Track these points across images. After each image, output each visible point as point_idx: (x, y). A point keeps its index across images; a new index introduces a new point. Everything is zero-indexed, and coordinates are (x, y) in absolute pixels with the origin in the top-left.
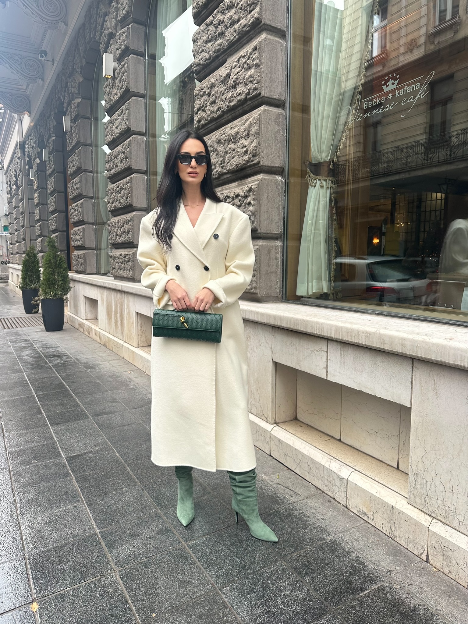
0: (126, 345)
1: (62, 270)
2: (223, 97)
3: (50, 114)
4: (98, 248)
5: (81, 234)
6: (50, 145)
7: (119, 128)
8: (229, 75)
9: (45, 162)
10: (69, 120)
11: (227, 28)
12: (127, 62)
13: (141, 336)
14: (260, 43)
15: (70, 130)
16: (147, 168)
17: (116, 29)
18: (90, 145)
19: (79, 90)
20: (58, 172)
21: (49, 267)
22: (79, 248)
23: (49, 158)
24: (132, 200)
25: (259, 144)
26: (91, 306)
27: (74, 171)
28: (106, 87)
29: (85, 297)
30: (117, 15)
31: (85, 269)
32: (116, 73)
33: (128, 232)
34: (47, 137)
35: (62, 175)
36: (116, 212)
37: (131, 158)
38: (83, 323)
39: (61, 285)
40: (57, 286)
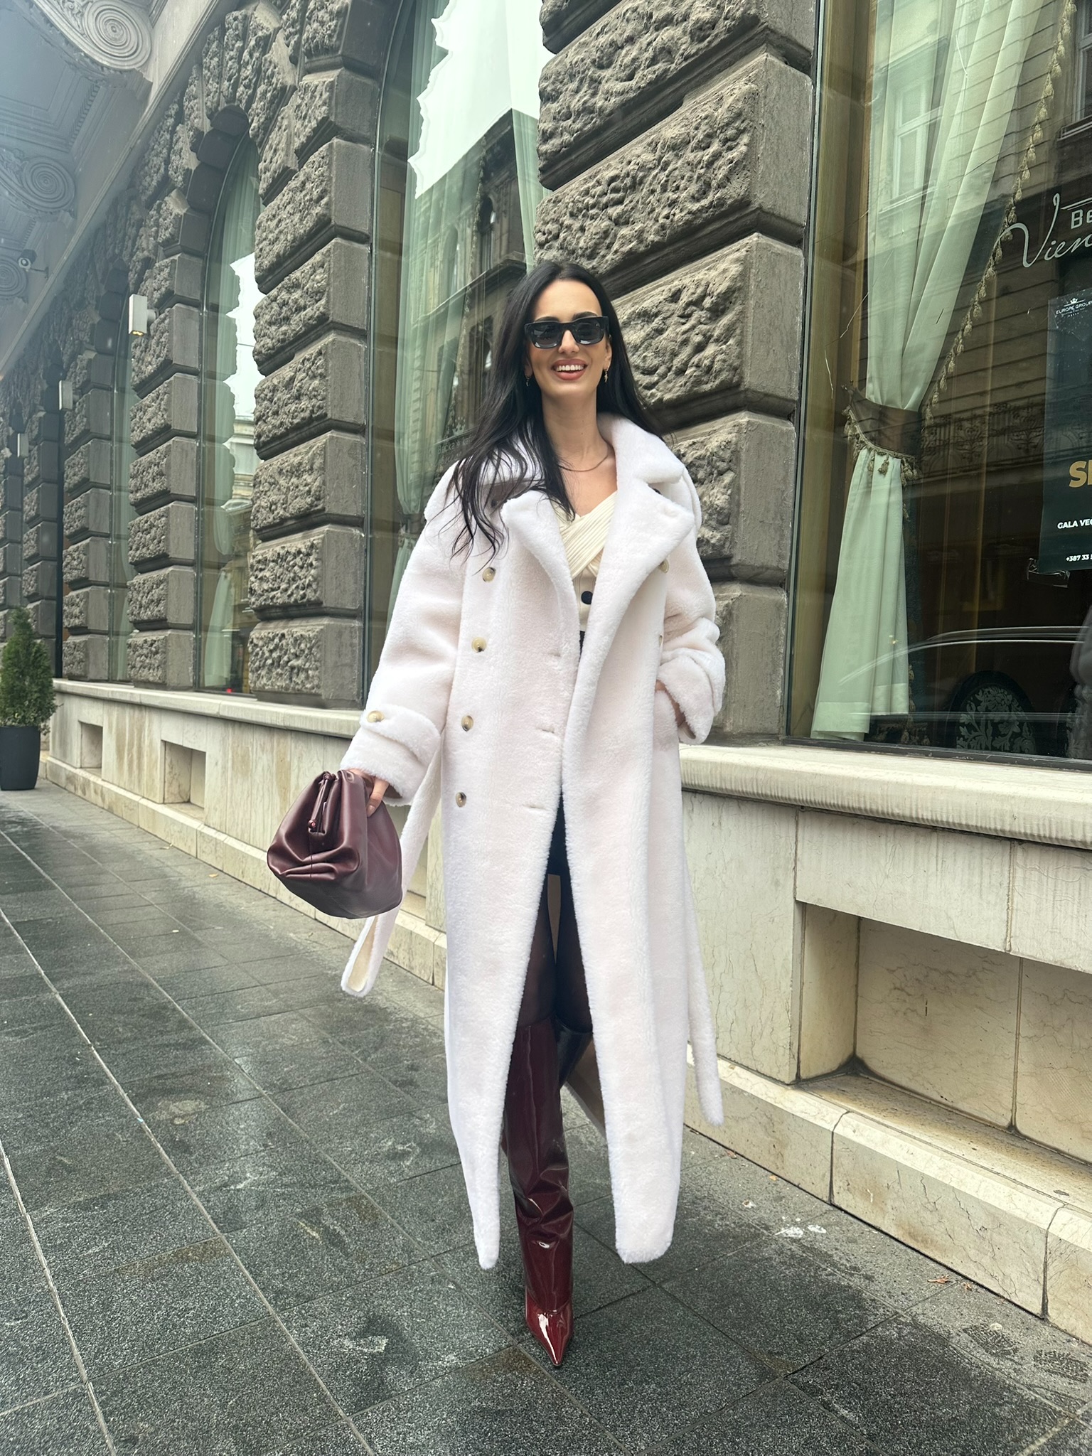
0: (144, 802)
1: (40, 671)
2: (286, 409)
3: (37, 368)
4: (113, 632)
5: (82, 604)
6: (34, 427)
7: (153, 421)
8: (292, 379)
9: (22, 458)
10: (71, 389)
11: (292, 313)
12: (170, 315)
13: (171, 784)
14: (326, 346)
15: (71, 406)
16: (198, 492)
17: (156, 254)
18: (110, 439)
19: (91, 337)
20: (45, 481)
21: (14, 665)
22: (77, 630)
23: (30, 451)
24: (168, 546)
25: (324, 483)
26: (93, 743)
27: (75, 485)
28: (135, 347)
29: (82, 723)
30: (157, 232)
31: (86, 672)
32: (151, 327)
33: (159, 601)
34: (27, 410)
35: (56, 486)
36: (143, 566)
37: (169, 476)
38: (74, 775)
39: (36, 700)
40: (27, 703)
